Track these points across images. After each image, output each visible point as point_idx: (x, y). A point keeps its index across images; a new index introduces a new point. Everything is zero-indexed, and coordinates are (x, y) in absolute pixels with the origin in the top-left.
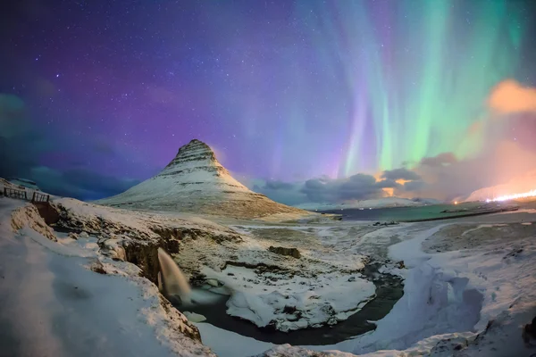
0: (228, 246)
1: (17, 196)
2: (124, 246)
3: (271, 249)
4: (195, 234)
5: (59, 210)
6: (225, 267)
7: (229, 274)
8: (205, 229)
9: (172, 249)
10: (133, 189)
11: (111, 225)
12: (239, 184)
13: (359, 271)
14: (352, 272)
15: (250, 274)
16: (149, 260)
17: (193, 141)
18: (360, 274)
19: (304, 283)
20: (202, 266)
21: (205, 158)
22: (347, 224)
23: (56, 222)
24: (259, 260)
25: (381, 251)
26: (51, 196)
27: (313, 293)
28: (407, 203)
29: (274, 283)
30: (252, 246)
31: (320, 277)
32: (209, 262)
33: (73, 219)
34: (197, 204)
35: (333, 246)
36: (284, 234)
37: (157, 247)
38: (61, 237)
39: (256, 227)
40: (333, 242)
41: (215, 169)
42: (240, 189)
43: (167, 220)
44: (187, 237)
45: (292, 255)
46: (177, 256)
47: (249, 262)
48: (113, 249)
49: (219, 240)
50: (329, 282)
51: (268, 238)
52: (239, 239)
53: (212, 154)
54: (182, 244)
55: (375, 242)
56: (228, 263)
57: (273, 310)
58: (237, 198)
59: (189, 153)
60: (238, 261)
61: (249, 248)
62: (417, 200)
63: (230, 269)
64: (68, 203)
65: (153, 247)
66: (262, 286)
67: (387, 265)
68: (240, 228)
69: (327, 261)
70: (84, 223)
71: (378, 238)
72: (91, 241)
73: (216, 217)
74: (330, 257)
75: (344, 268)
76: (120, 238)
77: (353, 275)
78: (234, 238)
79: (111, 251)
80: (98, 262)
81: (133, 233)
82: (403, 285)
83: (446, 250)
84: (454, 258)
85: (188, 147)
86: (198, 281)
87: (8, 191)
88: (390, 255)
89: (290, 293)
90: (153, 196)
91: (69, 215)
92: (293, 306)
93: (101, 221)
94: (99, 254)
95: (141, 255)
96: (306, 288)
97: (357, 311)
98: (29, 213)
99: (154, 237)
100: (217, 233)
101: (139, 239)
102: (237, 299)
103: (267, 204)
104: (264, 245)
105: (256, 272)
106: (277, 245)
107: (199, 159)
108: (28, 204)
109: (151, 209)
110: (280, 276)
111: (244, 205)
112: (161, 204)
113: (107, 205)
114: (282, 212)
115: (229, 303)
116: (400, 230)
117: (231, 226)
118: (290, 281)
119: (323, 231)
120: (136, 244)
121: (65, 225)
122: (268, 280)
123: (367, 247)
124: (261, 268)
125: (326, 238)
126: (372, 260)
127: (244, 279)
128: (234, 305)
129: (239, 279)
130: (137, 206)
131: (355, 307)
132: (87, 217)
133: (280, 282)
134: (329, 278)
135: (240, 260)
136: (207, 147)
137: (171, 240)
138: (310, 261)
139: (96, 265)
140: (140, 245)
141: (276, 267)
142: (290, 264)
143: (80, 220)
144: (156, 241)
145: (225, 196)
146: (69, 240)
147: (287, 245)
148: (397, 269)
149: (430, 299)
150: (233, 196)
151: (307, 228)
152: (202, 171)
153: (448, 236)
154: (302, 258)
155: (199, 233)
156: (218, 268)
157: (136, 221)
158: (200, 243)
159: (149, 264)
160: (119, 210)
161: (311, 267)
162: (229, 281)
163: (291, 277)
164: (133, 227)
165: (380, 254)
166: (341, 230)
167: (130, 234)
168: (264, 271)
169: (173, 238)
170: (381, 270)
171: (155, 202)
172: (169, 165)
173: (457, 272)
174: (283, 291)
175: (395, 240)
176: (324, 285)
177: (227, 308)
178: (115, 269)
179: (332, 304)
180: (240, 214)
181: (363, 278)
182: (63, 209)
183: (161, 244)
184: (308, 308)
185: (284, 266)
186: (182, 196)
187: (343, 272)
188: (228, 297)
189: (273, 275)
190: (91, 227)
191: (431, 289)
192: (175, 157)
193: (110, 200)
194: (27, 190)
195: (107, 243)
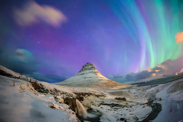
0: (101, 98)
1: (24, 79)
2: (63, 98)
3: (116, 99)
4: (89, 94)
5: (40, 85)
6: (100, 105)
7: (101, 108)
8: (93, 93)
9: (81, 99)
10: (67, 80)
11: (59, 91)
12: (104, 77)
13: (146, 104)
14: (144, 104)
15: (109, 107)
16: (72, 103)
17: (87, 63)
18: (147, 105)
19: (127, 110)
20: (92, 105)
21: (92, 69)
22: (141, 88)
23: (39, 89)
24: (112, 103)
25: (153, 95)
26: (37, 81)
27: (131, 113)
28: (161, 77)
29: (117, 110)
30: (110, 98)
31: (133, 107)
32: (94, 104)
33: (45, 88)
34: (90, 84)
35: (137, 96)
36: (120, 93)
37: (75, 99)
38: (40, 94)
39: (111, 91)
40: (137, 94)
41: (96, 72)
42: (105, 79)
43: (79, 90)
44: (87, 95)
45: (123, 100)
46: (83, 102)
47: (108, 103)
48: (60, 99)
49: (98, 96)
50: (136, 108)
51: (115, 95)
52: (105, 96)
53: (94, 67)
54: (85, 98)
55: (151, 93)
56: (101, 104)
57: (116, 119)
58: (104, 82)
59: (86, 67)
60: (104, 103)
61: (108, 99)
62: (164, 76)
63: (102, 106)
64: (43, 83)
65: (74, 99)
66: (113, 111)
67: (156, 100)
68: (105, 92)
69: (135, 101)
70: (49, 90)
71: (152, 91)
72: (51, 96)
73: (97, 88)
74: (137, 100)
75: (141, 103)
76: (62, 96)
77: (144, 105)
78: (103, 95)
79: (58, 100)
80: (52, 104)
81: (67, 94)
82: (161, 107)
83: (175, 92)
84: (178, 94)
85: (86, 66)
86: (90, 110)
87: (21, 78)
88: (156, 97)
89: (123, 113)
90: (74, 82)
91: (44, 87)
92: (124, 118)
93: (55, 90)
94: (54, 100)
95: (70, 102)
96: (128, 111)
97: (146, 118)
98: (28, 85)
99: (75, 96)
100: (97, 94)
101: (69, 96)
102: (104, 116)
103: (114, 83)
104: (113, 97)
105: (111, 107)
106: (118, 97)
107: (90, 69)
108: (28, 82)
109: (74, 86)
110: (119, 108)
111: (106, 84)
112: (77, 85)
113: (58, 85)
114: (119, 85)
115: (101, 118)
116: (159, 87)
117: (102, 91)
118: (123, 109)
119: (133, 91)
120: (68, 98)
121: (42, 90)
122: (115, 109)
123: (149, 95)
124: (113, 105)
125: (134, 93)
126: (150, 99)
127: (106, 109)
128: (102, 118)
129: (105, 109)
130: (69, 85)
131: (145, 116)
132: (50, 88)
133: (119, 110)
134: (136, 107)
135: (105, 103)
136: (92, 65)
137: (81, 97)
138: (130, 102)
139: (51, 105)
140: (70, 98)
141: (118, 105)
142: (123, 103)
143: (48, 89)
144: (75, 97)
145: (99, 81)
146: (43, 95)
147: (122, 97)
148: (159, 101)
149: (171, 110)
150: (102, 81)
151: (128, 90)
152: (91, 73)
153: (175, 87)
154: (127, 101)
155: (91, 94)
156: (97, 106)
157: (68, 90)
158: (91, 98)
159: (73, 105)
160: (63, 86)
161: (130, 104)
162: (101, 110)
163: (123, 108)
164: (67, 92)
165: (153, 97)
166: (139, 90)
167: (66, 94)
168: (114, 106)
169: (81, 96)
170: (154, 102)
171: (75, 84)
172: (80, 72)
173: (180, 99)
174: (120, 113)
175: (158, 91)
176: (134, 110)
177: (100, 119)
178: (59, 106)
179: (137, 116)
180: (105, 87)
181: (148, 106)
182: (41, 85)
183: (77, 98)
184: (129, 118)
185: (120, 104)
186: (85, 82)
187: (141, 104)
188: (101, 115)
189: (117, 108)
190: (52, 91)
191: (171, 106)
192: (81, 69)
193: (59, 83)
194: (28, 78)
195: (57, 97)
